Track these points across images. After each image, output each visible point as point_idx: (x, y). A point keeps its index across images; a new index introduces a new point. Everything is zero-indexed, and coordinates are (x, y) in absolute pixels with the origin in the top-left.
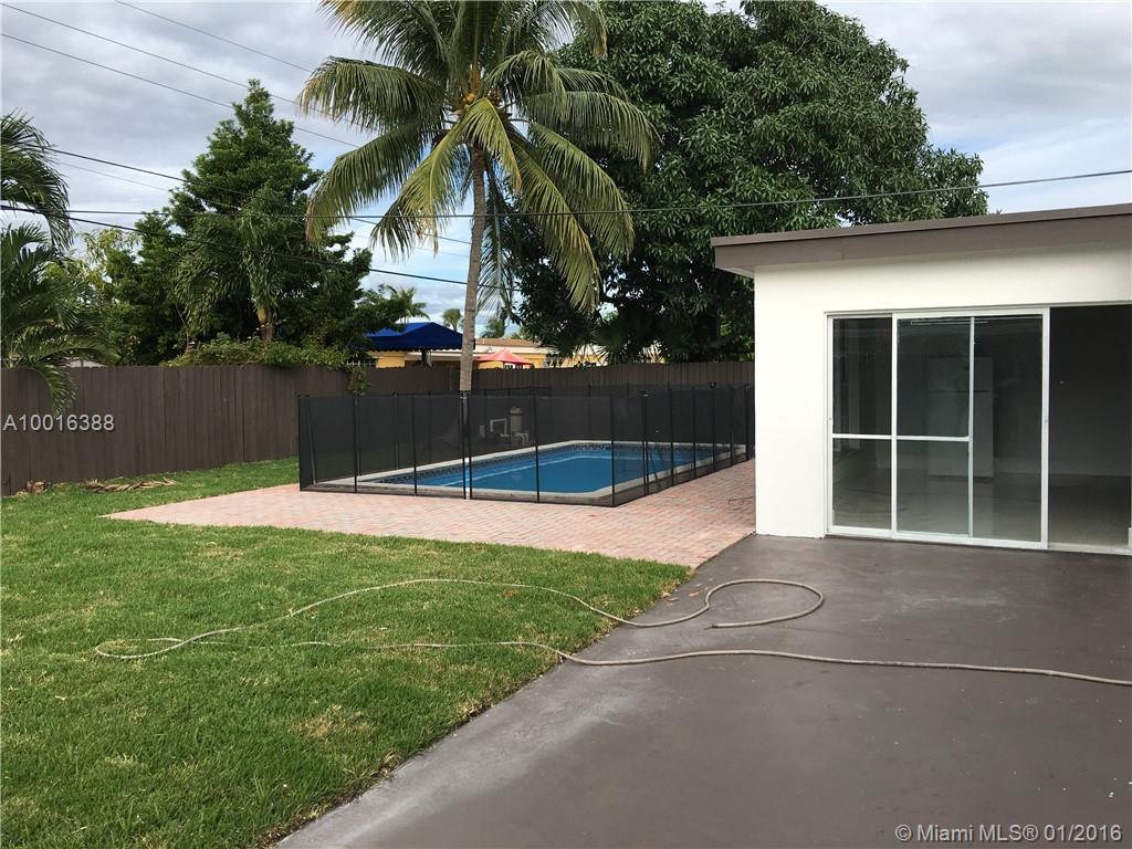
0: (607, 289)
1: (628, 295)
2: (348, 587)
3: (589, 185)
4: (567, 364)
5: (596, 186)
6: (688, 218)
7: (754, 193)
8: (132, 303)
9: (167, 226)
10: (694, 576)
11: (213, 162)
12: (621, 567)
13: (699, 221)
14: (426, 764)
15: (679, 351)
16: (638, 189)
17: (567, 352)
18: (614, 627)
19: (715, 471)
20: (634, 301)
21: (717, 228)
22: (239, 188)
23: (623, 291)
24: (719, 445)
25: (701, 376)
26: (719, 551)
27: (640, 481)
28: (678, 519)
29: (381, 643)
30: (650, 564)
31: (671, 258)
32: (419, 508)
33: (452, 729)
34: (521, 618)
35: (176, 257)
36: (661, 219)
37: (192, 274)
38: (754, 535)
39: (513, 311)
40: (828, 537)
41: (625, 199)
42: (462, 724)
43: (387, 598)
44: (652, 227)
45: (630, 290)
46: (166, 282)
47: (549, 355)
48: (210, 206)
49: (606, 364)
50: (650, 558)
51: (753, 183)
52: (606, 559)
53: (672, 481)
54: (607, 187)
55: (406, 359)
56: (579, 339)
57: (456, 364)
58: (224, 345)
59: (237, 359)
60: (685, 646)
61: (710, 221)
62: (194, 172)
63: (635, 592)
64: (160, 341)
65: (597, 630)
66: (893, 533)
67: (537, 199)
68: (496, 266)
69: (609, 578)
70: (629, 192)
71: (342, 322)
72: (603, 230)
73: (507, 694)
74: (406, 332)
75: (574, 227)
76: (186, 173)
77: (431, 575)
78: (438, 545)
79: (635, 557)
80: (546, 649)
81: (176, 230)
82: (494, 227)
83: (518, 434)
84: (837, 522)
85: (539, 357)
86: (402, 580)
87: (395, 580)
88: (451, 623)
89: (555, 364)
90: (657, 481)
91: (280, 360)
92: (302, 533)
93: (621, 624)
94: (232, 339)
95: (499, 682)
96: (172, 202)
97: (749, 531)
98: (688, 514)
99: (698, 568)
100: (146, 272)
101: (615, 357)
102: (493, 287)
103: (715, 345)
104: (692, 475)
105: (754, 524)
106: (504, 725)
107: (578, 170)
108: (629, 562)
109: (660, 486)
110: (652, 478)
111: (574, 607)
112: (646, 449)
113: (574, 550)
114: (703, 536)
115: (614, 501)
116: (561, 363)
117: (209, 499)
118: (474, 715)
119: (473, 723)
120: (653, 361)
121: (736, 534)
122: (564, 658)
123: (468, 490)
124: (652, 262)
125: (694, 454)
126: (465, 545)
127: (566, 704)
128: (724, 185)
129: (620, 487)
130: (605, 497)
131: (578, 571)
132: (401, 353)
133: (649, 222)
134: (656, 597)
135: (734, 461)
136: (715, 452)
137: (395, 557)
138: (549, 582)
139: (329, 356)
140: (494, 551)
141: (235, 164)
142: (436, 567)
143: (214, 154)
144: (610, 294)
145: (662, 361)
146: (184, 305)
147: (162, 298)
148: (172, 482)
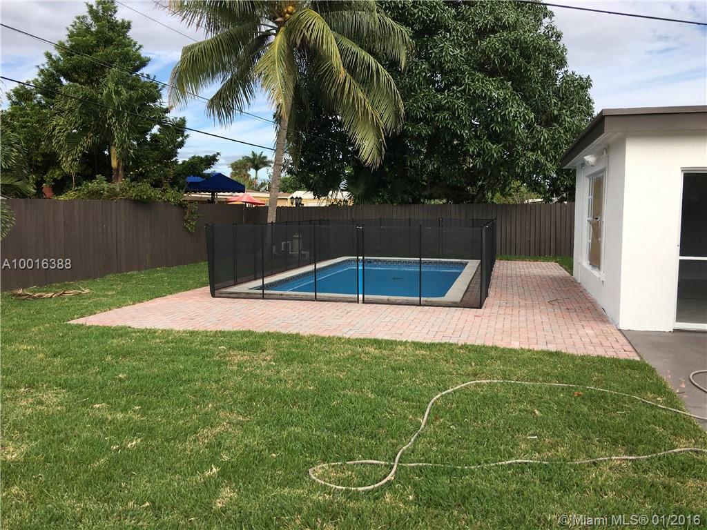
3: (376, 78)
5: (381, 79)
9: (36, 94)
11: (71, 46)
22: (93, 67)
37: (66, 129)
38: (619, 330)
40: (675, 331)
48: (67, 80)
49: (351, 204)
54: (388, 80)
61: (449, 109)
62: (56, 54)
76: (49, 55)
83: (302, 252)
96: (39, 75)
107: (368, 67)
123: (361, 296)
141: (90, 49)
143: (72, 41)
148: (87, 291)
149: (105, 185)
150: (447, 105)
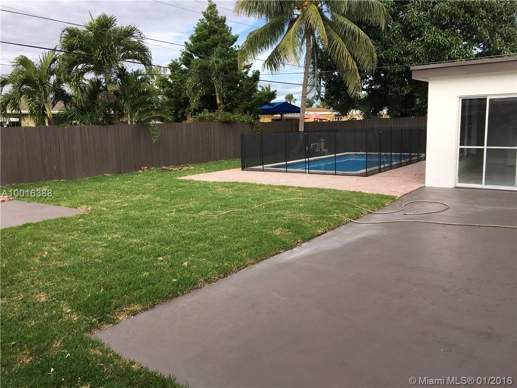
0: (364, 85)
1: (373, 87)
2: (272, 200)
3: (357, 39)
4: (344, 119)
5: (361, 40)
6: (402, 52)
7: (433, 40)
8: (169, 97)
9: (181, 65)
10: (398, 199)
11: (197, 37)
12: (370, 196)
13: (407, 53)
14: (310, 243)
15: (395, 112)
16: (379, 39)
17: (344, 113)
18: (368, 213)
19: (410, 164)
20: (376, 90)
21: (415, 56)
22: (207, 48)
23: (371, 85)
24: (412, 154)
25: (406, 123)
26: (409, 191)
27: (377, 167)
28: (393, 181)
29: (288, 215)
30: (381, 195)
31: (394, 71)
32: (288, 177)
33: (316, 236)
34: (335, 209)
35: (185, 79)
36: (390, 53)
37: (192, 85)
38: (424, 187)
39: (321, 96)
40: (455, 187)
41: (373, 44)
42: (319, 235)
43: (287, 203)
44: (385, 56)
45: (374, 85)
46: (182, 88)
47: (335, 115)
48: (196, 56)
49: (362, 119)
50: (381, 193)
51: (434, 35)
52: (364, 193)
53: (391, 168)
54: (366, 40)
55: (272, 118)
56: (350, 108)
57: (297, 120)
58: (206, 114)
59: (212, 119)
60: (394, 219)
61: (412, 53)
62: (189, 42)
63: (376, 203)
64: (179, 112)
65: (362, 213)
66: (483, 186)
67: (334, 48)
68: (314, 77)
69: (365, 199)
70: (375, 41)
71: (249, 103)
72: (363, 60)
73: (332, 229)
74: (275, 106)
75: (350, 60)
76: (186, 43)
77: (300, 197)
78: (299, 188)
79: (375, 193)
80: (344, 218)
81: (183, 67)
82: (314, 60)
83: (323, 150)
84: (460, 182)
85: (331, 116)
86: (290, 198)
87: (287, 198)
88: (311, 210)
89: (338, 119)
90: (385, 168)
91: (228, 120)
92: (249, 184)
93: (370, 213)
94: (210, 112)
95: (330, 225)
96: (182, 55)
97: (422, 185)
98: (398, 179)
99: (400, 197)
100: (174, 85)
101: (366, 116)
102: (313, 86)
103: (413, 109)
104: (400, 165)
105: (425, 183)
106: (332, 236)
107: (353, 33)
108: (373, 194)
109: (386, 169)
110: (382, 166)
111: (354, 207)
112: (380, 156)
113: (352, 190)
114: (403, 187)
115: (366, 175)
116: (341, 119)
117: (208, 173)
118: (323, 233)
119: (322, 235)
120: (383, 117)
121: (416, 186)
122: (351, 221)
123: (307, 170)
124: (385, 72)
125: (401, 157)
126: (310, 188)
127: (352, 232)
128: (420, 36)
129: (369, 170)
130: (363, 173)
131: (354, 196)
132: (270, 115)
133: (384, 54)
134: (383, 205)
135: (419, 160)
136: (411, 156)
137: (285, 192)
138: (343, 199)
139: (246, 118)
140: (321, 190)
141: (205, 38)
142: (301, 195)
143: (197, 34)
144: (365, 87)
145: (388, 117)
146: (190, 98)
147: (181, 95)
148: (192, 168)
149: (207, 114)
150: (411, 51)
